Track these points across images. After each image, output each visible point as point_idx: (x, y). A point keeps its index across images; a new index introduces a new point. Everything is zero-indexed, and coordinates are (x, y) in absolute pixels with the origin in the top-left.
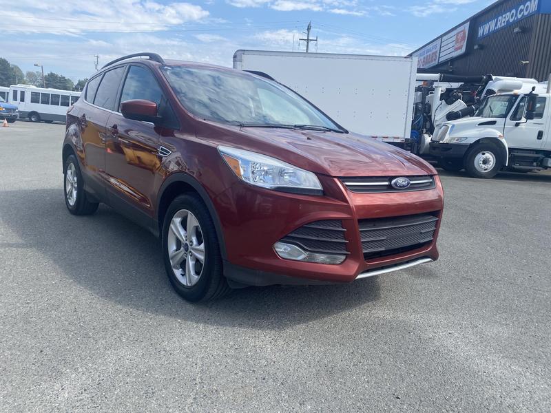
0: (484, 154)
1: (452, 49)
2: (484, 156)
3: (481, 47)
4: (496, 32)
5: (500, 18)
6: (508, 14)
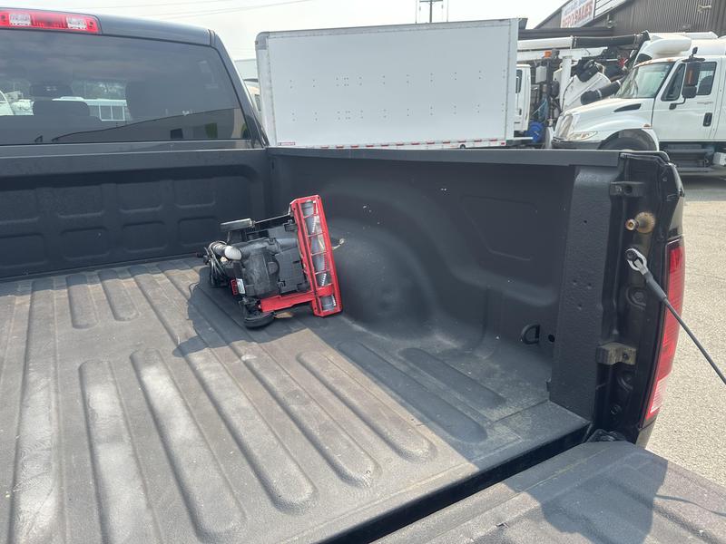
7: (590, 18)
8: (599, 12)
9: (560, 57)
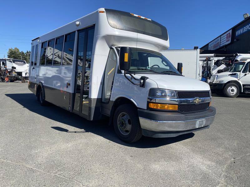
0: (231, 87)
1: (226, 41)
2: (232, 88)
3: (238, 40)
4: (243, 34)
5: (244, 28)
6: (248, 26)
7: (218, 47)
8: (221, 46)
9: (211, 59)
